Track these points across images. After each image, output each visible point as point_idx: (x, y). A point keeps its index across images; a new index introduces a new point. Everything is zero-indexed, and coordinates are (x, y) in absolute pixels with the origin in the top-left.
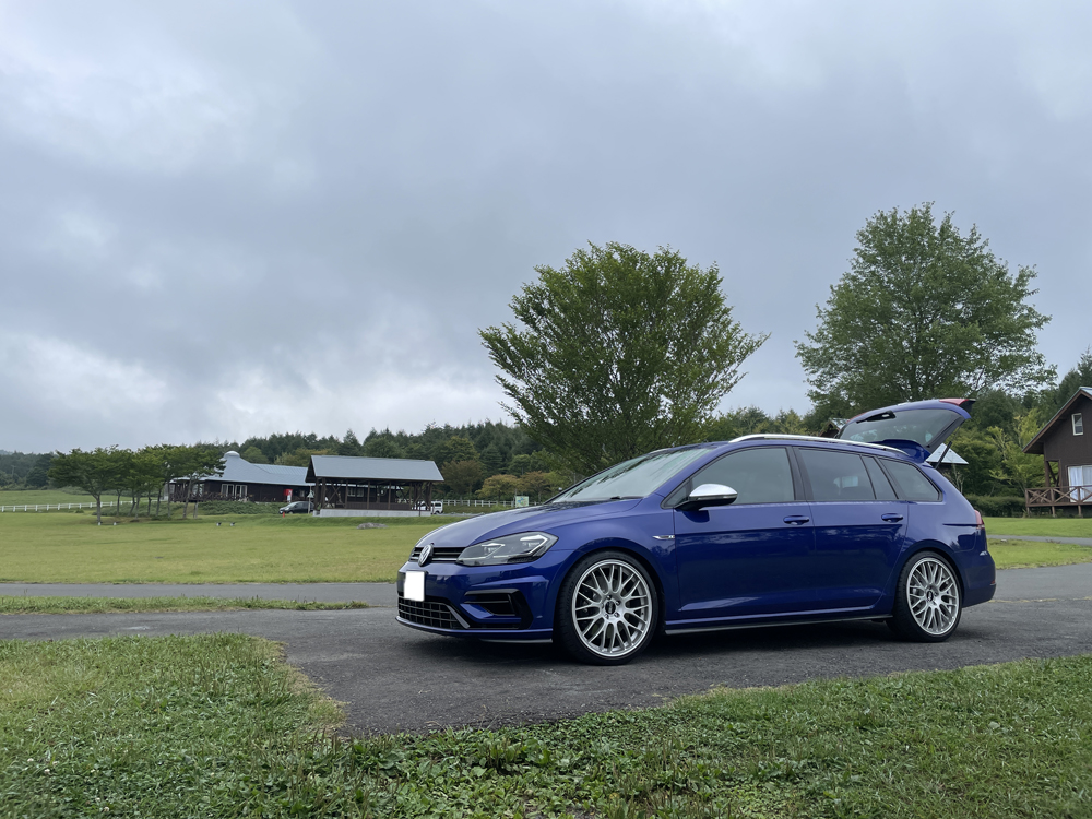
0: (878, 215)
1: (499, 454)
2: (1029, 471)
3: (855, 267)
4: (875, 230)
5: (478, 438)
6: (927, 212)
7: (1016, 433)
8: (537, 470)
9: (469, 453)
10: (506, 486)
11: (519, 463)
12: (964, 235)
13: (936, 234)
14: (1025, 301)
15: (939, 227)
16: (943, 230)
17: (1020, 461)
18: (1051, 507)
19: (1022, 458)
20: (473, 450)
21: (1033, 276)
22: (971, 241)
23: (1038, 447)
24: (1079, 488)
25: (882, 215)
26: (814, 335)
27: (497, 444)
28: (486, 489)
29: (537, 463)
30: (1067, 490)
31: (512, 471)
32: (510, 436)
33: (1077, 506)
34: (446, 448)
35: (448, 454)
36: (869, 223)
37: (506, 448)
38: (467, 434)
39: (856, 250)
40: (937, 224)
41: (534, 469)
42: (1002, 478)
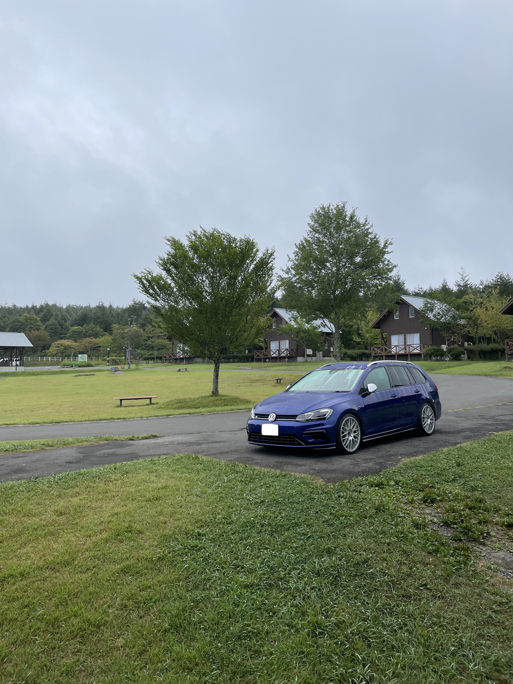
0: (321, 206)
1: (58, 326)
2: (371, 337)
3: (309, 235)
4: (318, 214)
5: (41, 315)
6: (344, 207)
7: (366, 317)
8: (89, 337)
9: (36, 325)
10: (67, 348)
11: (75, 332)
12: (362, 221)
13: (347, 219)
14: (386, 256)
15: (349, 216)
16: (352, 217)
17: (367, 331)
18: (383, 356)
19: (369, 330)
20: (40, 323)
21: (391, 244)
22: (364, 225)
23: (378, 325)
24: (396, 346)
25: (323, 207)
26: (285, 270)
27: (56, 319)
28: (53, 349)
29: (87, 332)
30: (390, 347)
31: (70, 338)
32: (65, 313)
33: (395, 355)
34: (20, 322)
35: (21, 326)
36: (316, 210)
37: (62, 322)
38: (32, 312)
39: (309, 224)
40: (349, 214)
41: (85, 336)
42: (358, 341)
